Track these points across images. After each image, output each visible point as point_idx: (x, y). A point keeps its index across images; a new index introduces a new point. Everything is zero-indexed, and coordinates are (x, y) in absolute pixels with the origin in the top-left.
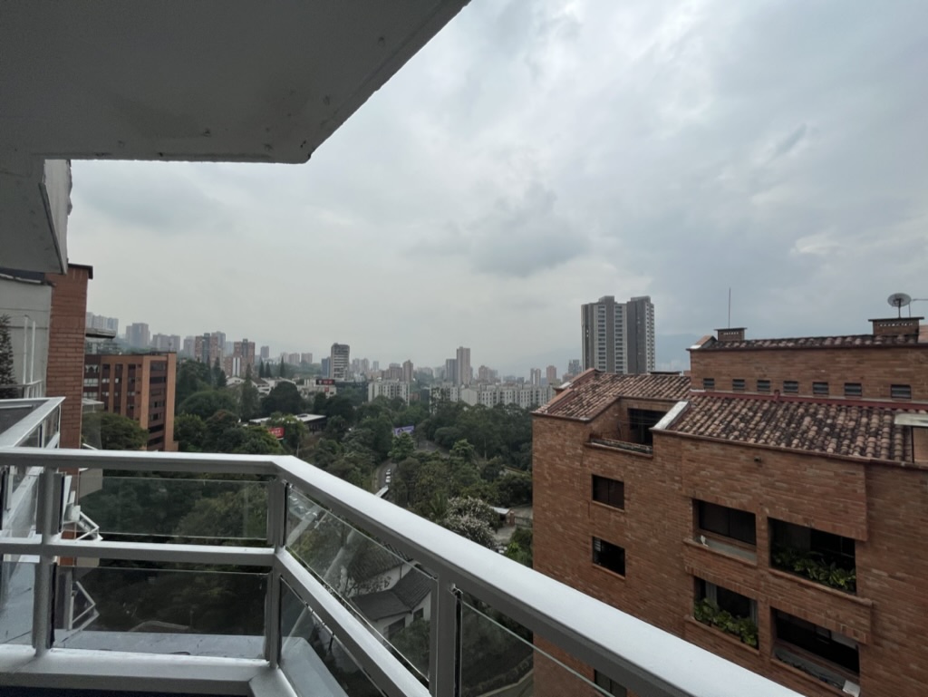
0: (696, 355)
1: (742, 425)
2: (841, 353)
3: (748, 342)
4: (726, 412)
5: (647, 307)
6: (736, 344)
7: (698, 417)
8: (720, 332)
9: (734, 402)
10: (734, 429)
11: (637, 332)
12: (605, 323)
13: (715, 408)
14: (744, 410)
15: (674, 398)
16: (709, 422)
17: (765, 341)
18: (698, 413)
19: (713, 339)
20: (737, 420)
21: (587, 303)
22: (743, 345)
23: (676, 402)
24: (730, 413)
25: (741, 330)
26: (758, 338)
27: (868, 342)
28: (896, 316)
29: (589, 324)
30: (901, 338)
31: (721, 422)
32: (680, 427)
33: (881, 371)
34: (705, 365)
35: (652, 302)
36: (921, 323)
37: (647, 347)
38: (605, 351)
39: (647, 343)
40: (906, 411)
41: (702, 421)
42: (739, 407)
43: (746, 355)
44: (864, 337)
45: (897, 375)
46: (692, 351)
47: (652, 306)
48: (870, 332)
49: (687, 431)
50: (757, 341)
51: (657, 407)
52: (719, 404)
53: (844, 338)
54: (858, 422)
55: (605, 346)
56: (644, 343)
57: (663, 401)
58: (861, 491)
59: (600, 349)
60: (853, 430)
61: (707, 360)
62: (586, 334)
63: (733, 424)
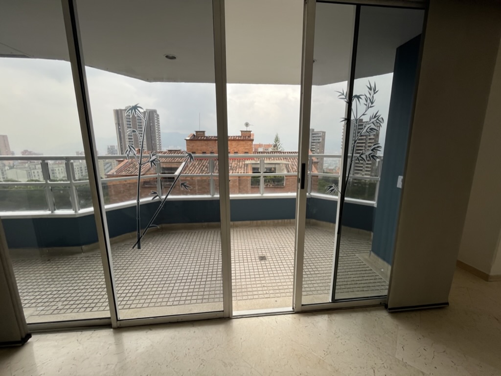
0: (188, 142)
1: (206, 169)
2: (233, 142)
3: (207, 137)
4: (201, 165)
5: (155, 116)
6: (203, 138)
7: (191, 168)
8: (197, 132)
9: (203, 161)
10: (204, 171)
11: (151, 129)
12: (131, 123)
13: (196, 164)
14: (207, 164)
15: (181, 161)
16: (195, 169)
17: (212, 137)
18: (191, 166)
19: (194, 135)
20: (204, 168)
21: (118, 109)
22: (205, 138)
23: (182, 162)
24: (202, 165)
25: (204, 132)
26: (210, 135)
27: (240, 138)
28: (246, 130)
29: (120, 122)
30: (247, 137)
31: (199, 169)
32: (185, 172)
33: (242, 148)
34: (192, 146)
35: (158, 113)
36: (251, 133)
37: (157, 139)
38: (133, 140)
39: (157, 136)
40: (247, 160)
41: (193, 169)
42: (205, 163)
43: (206, 142)
44: (239, 137)
45: (246, 149)
46: (187, 140)
47: (158, 116)
48: (240, 135)
49: (188, 173)
50: (210, 137)
51: (174, 166)
52: (198, 162)
53: (234, 137)
54: (237, 164)
55: (133, 137)
56: (155, 136)
57: (176, 162)
58: (238, 184)
59: (129, 139)
60: (236, 167)
61: (193, 144)
62: (119, 129)
63: (203, 169)
